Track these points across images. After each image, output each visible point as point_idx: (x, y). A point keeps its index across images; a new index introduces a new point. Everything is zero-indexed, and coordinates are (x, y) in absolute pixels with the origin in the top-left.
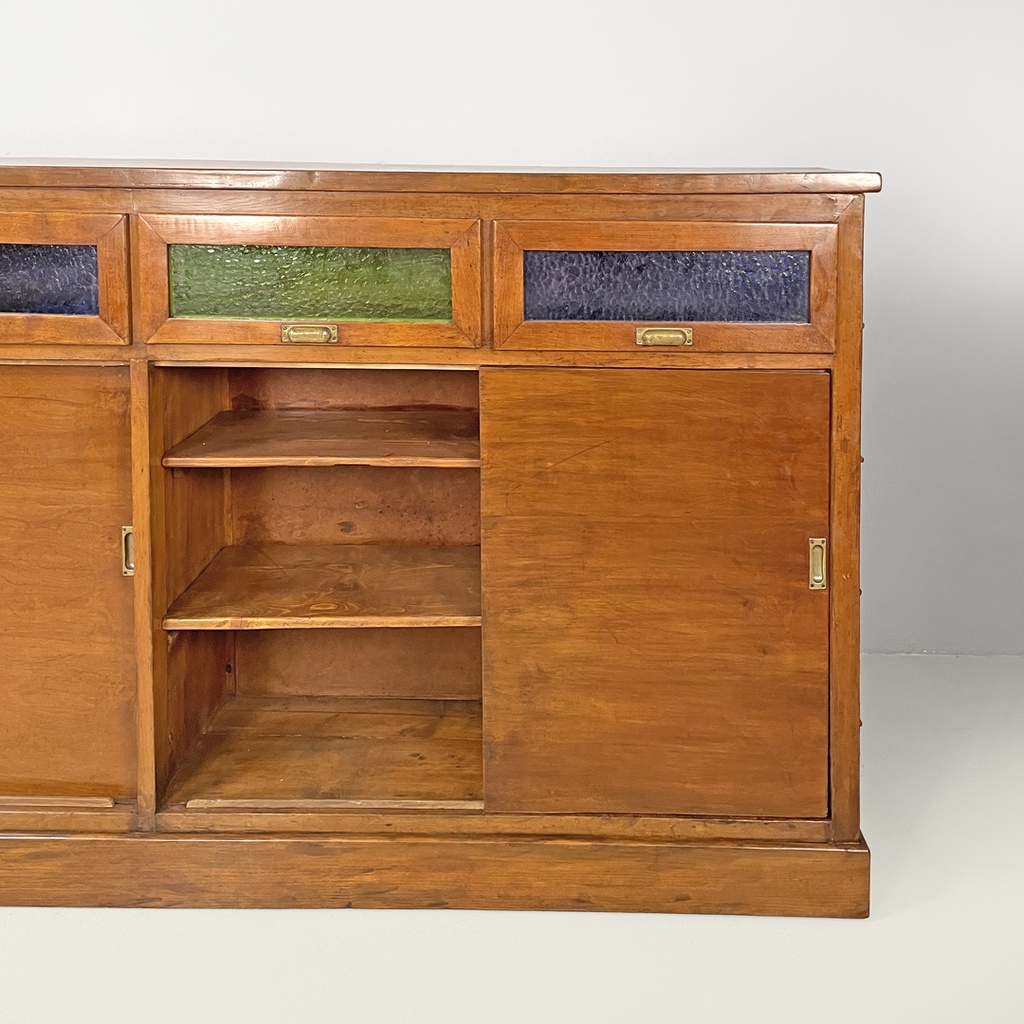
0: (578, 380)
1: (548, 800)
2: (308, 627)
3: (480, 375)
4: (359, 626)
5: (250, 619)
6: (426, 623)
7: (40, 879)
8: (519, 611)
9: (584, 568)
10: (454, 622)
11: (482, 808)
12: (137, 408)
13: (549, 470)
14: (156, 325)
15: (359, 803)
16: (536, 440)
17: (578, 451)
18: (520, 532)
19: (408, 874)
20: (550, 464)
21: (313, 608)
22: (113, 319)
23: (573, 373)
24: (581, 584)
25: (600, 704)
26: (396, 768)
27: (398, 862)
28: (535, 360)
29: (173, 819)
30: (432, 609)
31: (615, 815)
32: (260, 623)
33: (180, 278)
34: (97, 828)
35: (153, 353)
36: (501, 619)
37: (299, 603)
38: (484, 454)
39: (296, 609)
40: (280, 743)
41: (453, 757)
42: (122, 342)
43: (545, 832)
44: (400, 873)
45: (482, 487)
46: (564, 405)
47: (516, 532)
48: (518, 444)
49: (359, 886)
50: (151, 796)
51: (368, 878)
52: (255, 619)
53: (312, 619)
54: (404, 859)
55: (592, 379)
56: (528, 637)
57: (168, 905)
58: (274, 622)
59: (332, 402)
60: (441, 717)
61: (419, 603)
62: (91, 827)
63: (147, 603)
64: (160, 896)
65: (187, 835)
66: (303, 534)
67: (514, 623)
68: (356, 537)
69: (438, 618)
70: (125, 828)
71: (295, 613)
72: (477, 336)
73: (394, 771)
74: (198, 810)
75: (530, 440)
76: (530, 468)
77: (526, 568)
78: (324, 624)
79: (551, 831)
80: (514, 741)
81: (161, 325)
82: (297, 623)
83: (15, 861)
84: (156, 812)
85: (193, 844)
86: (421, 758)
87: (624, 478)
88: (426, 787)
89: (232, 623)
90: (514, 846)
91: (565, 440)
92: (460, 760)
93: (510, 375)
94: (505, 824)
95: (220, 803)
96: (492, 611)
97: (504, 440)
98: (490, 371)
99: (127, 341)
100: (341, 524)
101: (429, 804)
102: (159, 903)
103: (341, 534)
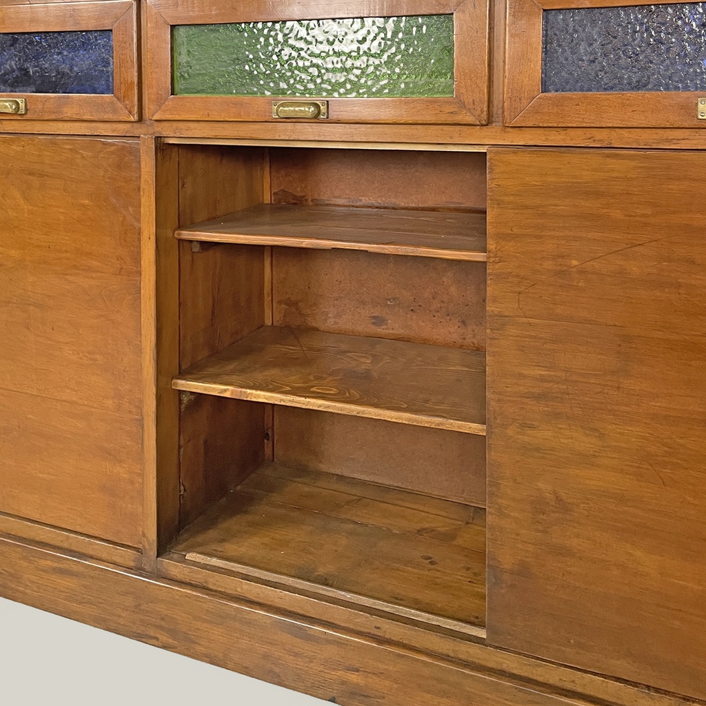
0: (613, 164)
1: (568, 650)
2: (304, 407)
3: (488, 157)
4: (355, 413)
5: (249, 391)
6: (427, 422)
7: (62, 592)
8: (532, 427)
9: (618, 388)
10: (459, 427)
11: (485, 637)
12: (146, 181)
13: (574, 270)
14: (160, 102)
15: (348, 596)
16: (557, 234)
17: (615, 249)
18: (535, 337)
19: (396, 686)
20: (575, 263)
21: (312, 389)
22: (124, 97)
23: (608, 156)
24: (616, 408)
25: (638, 553)
26: (402, 567)
27: (385, 669)
28: (556, 138)
29: (171, 566)
30: (437, 410)
31: (657, 690)
32: (259, 396)
33: (183, 58)
34: (109, 558)
35: (160, 129)
36: (510, 432)
37: (303, 383)
38: (491, 245)
39: (298, 388)
40: (296, 514)
41: (468, 569)
42: (132, 119)
43: (560, 684)
44: (387, 683)
45: (489, 282)
46: (597, 194)
47: (530, 337)
48: (536, 237)
49: (343, 683)
50: (153, 540)
51: (354, 678)
52: (254, 392)
53: (308, 400)
54: (391, 668)
55: (633, 163)
56: (544, 458)
57: (165, 647)
58: (272, 397)
59: (365, 200)
60: (467, 523)
61: (426, 401)
62: (104, 556)
63: (152, 361)
64: (158, 636)
65: (183, 585)
66: (336, 323)
67: (526, 439)
68: (387, 331)
69: (440, 420)
70: (132, 564)
71: (294, 392)
72: (482, 112)
73: (398, 570)
74: (195, 564)
75: (552, 233)
76: (549, 265)
77: (542, 379)
78: (320, 406)
79: (569, 686)
80: (523, 571)
81: (164, 103)
82: (293, 401)
83: (43, 571)
84: (157, 557)
85: (187, 596)
86: (432, 563)
87: (679, 286)
88: (427, 596)
89: (232, 392)
90: (520, 690)
91: (597, 235)
92: (475, 574)
93: (525, 158)
94: (510, 663)
95: (215, 562)
96: (498, 421)
97: (516, 231)
98: (500, 153)
99: (136, 118)
100: (374, 317)
101: (424, 617)
102: (155, 642)
103: (372, 326)
